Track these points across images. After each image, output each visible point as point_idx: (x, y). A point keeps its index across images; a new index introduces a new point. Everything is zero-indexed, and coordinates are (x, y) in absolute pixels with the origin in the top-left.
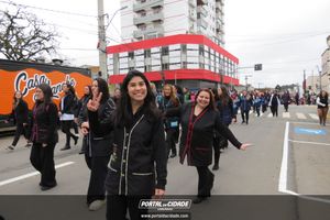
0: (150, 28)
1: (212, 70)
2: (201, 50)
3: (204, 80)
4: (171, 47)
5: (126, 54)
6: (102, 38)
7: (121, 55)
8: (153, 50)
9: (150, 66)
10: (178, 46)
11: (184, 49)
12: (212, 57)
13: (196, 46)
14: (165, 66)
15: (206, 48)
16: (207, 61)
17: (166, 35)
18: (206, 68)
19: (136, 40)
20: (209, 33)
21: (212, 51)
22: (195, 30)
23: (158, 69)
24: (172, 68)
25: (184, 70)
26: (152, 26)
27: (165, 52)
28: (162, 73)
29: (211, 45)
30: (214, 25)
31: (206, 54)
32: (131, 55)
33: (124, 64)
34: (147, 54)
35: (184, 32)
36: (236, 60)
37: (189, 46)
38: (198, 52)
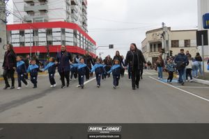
1: (82, 47)
2: (75, 34)
4: (54, 30)
5: (18, 32)
7: (13, 32)
8: (40, 30)
9: (38, 42)
10: (59, 29)
11: (63, 32)
13: (72, 31)
14: (50, 43)
15: (78, 33)
17: (50, 21)
18: (78, 46)
19: (26, 23)
20: (79, 23)
21: (81, 35)
22: (70, 20)
23: (45, 44)
24: (54, 44)
26: (39, 14)
27: (49, 32)
28: (47, 47)
29: (81, 32)
30: (81, 19)
31: (78, 37)
32: (22, 33)
33: (16, 39)
34: (35, 33)
35: (63, 20)
36: (95, 43)
37: (67, 30)
38: (72, 35)
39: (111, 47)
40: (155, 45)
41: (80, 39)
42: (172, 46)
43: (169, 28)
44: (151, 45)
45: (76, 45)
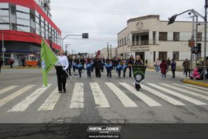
1: (43, 35)
12: (42, 24)
15: (37, 14)
18: (38, 33)
25: (14, 32)
29: (41, 13)
31: (37, 20)
36: (60, 32)
38: (28, 17)
39: (85, 36)
40: (137, 37)
41: (40, 24)
42: (160, 40)
43: (157, 17)
44: (133, 37)
45: (34, 31)
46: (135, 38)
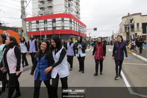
0: (47, 10)
1: (75, 30)
2: (71, 21)
3: (72, 35)
4: (57, 19)
5: (35, 22)
6: (23, 13)
7: (32, 22)
8: (48, 20)
9: (47, 28)
10: (60, 19)
11: (63, 20)
12: (75, 24)
13: (68, 19)
14: (54, 28)
15: (73, 20)
16: (73, 26)
17: (54, 13)
18: (73, 29)
19: (40, 15)
20: (74, 13)
21: (75, 22)
22: (68, 12)
23: (51, 29)
24: (57, 29)
25: (63, 30)
26: (48, 9)
27: (54, 21)
28: (53, 31)
29: (75, 19)
30: (76, 10)
31: (73, 23)
32: (38, 22)
33: (34, 26)
34: (45, 22)
35: (63, 13)
36: (85, 26)
37: (65, 19)
38: (69, 22)
39: (95, 29)
46: (127, 28)
